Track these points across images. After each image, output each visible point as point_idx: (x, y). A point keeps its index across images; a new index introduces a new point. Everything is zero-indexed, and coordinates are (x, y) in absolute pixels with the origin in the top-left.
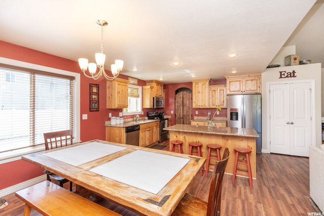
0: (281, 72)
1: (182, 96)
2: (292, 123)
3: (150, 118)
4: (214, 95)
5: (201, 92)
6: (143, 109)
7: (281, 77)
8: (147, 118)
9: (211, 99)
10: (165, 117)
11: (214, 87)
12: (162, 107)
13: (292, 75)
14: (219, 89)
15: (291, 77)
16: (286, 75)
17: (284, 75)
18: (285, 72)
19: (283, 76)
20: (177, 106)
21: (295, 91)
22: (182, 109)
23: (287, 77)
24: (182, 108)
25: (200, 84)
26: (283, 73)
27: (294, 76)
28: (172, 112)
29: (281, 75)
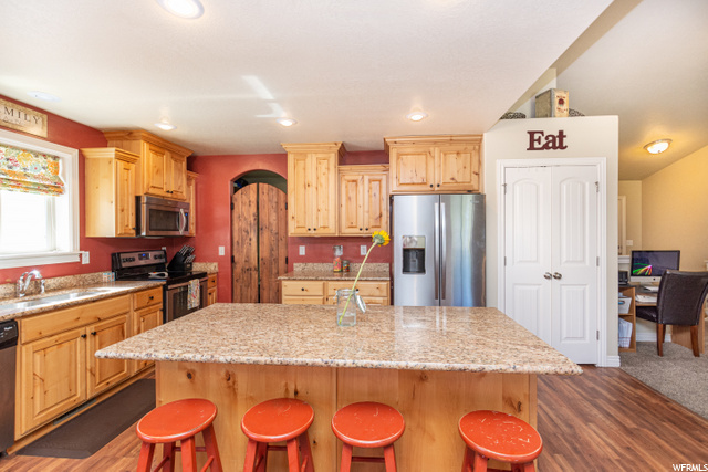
0: (532, 134)
1: (253, 198)
2: (558, 277)
3: (123, 275)
4: (352, 195)
5: (314, 185)
6: (87, 242)
7: (532, 148)
8: (107, 276)
9: (344, 209)
10: (198, 267)
11: (353, 172)
12: (181, 232)
13: (557, 142)
14: (367, 178)
15: (554, 147)
16: (543, 142)
17: (539, 141)
18: (542, 133)
19: (536, 145)
20: (240, 230)
21: (564, 187)
22: (254, 239)
23: (546, 147)
24: (253, 236)
25: (311, 160)
26: (536, 136)
27: (562, 147)
28: (222, 251)
29: (532, 140)
